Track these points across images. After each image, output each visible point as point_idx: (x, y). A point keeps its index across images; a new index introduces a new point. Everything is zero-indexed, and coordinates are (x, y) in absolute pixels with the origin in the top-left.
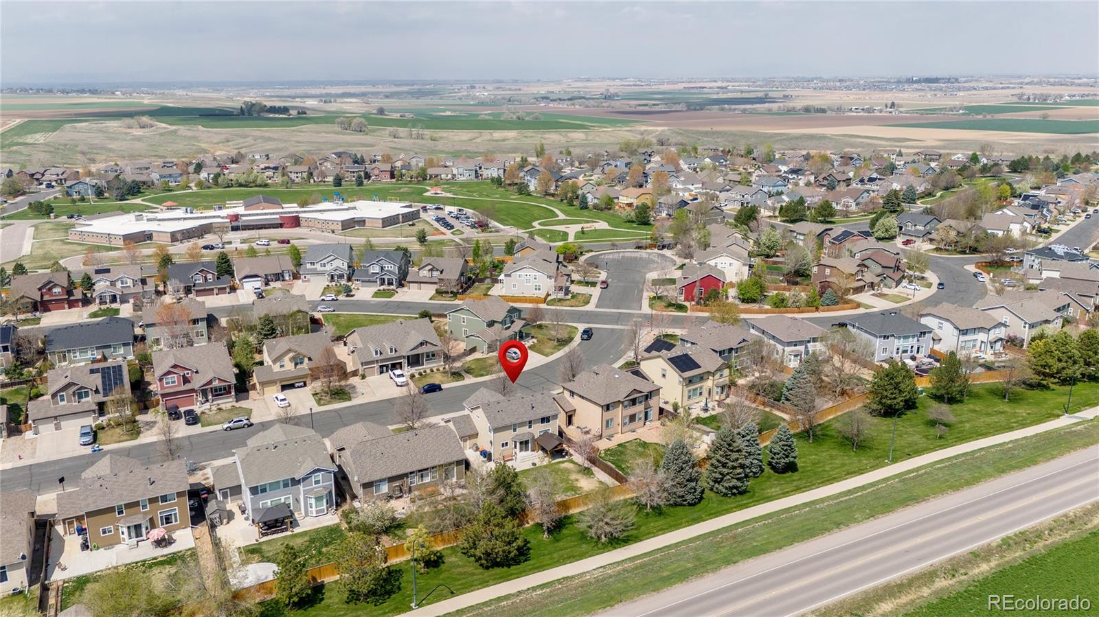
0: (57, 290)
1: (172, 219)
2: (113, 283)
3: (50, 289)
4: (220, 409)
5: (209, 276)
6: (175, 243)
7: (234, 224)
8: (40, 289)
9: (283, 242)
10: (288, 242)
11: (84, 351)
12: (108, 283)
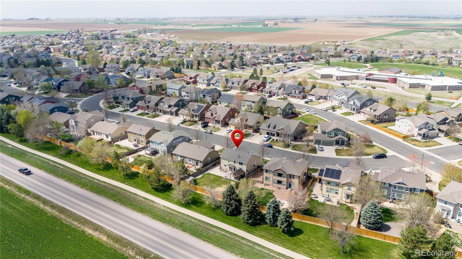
0: (255, 86)
1: (348, 72)
2: (270, 87)
3: (254, 85)
4: (214, 127)
5: (297, 91)
6: (337, 81)
7: (368, 77)
8: (252, 84)
9: (372, 87)
10: (374, 88)
11: (225, 103)
12: (269, 87)
